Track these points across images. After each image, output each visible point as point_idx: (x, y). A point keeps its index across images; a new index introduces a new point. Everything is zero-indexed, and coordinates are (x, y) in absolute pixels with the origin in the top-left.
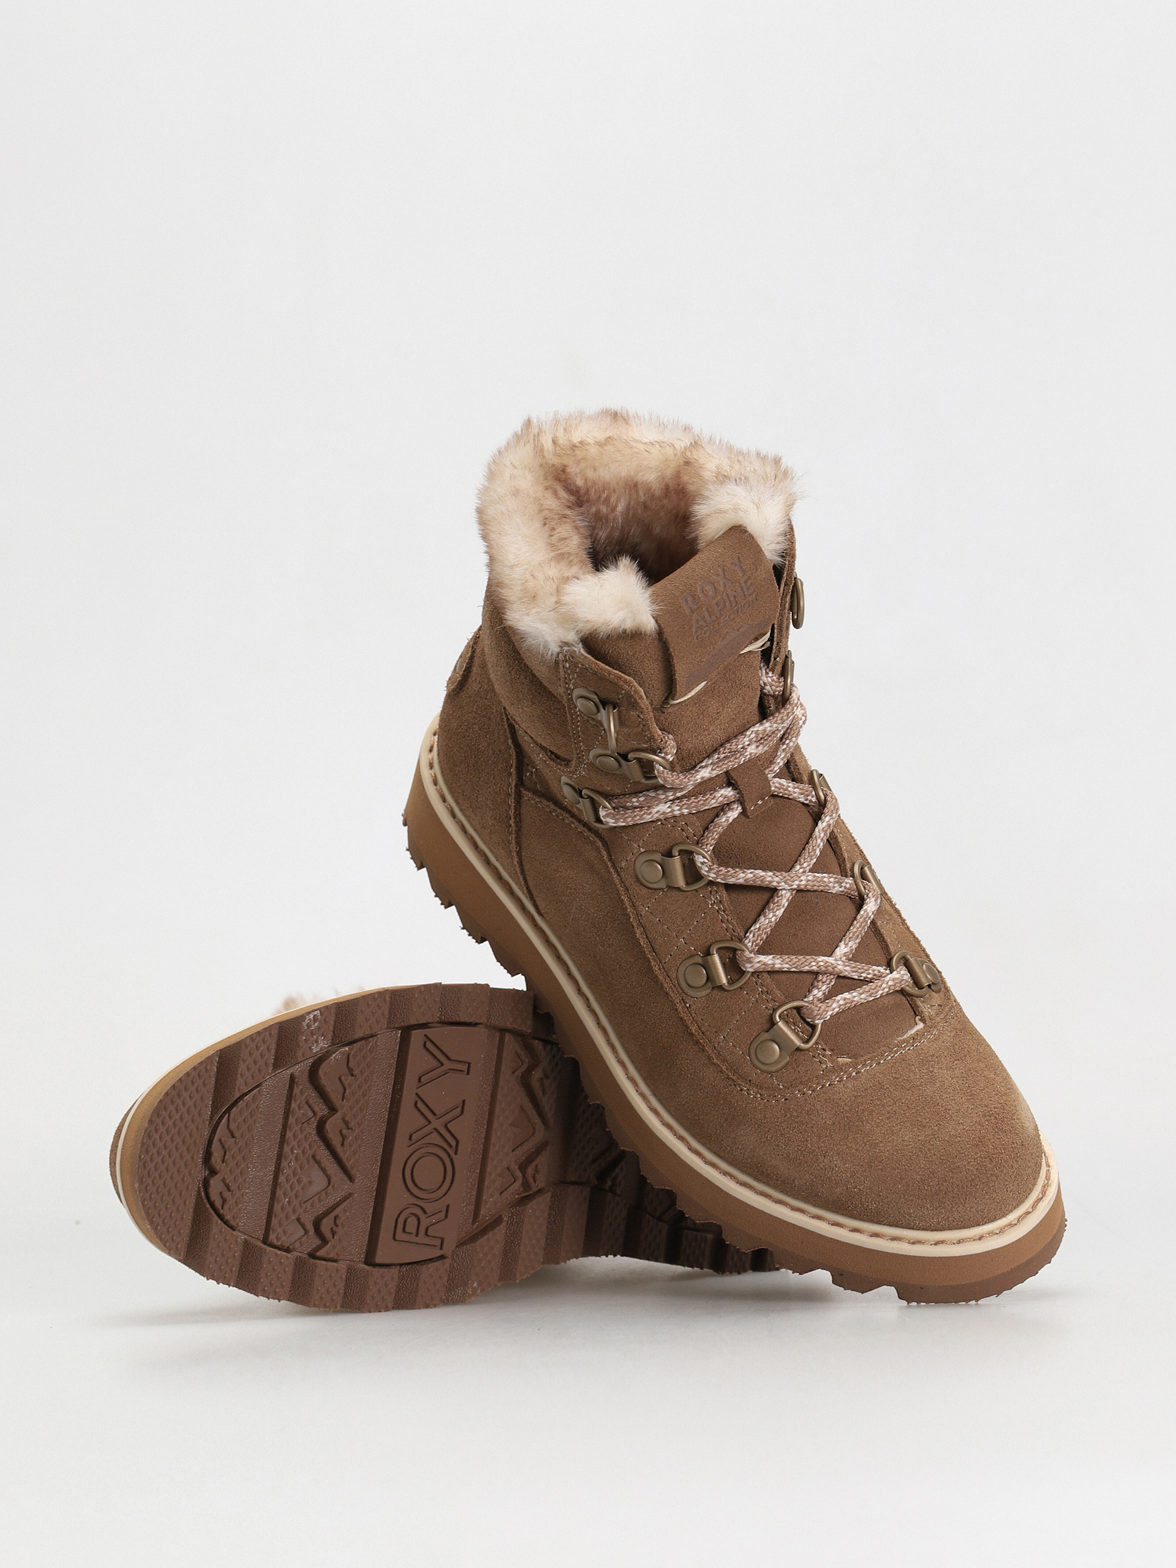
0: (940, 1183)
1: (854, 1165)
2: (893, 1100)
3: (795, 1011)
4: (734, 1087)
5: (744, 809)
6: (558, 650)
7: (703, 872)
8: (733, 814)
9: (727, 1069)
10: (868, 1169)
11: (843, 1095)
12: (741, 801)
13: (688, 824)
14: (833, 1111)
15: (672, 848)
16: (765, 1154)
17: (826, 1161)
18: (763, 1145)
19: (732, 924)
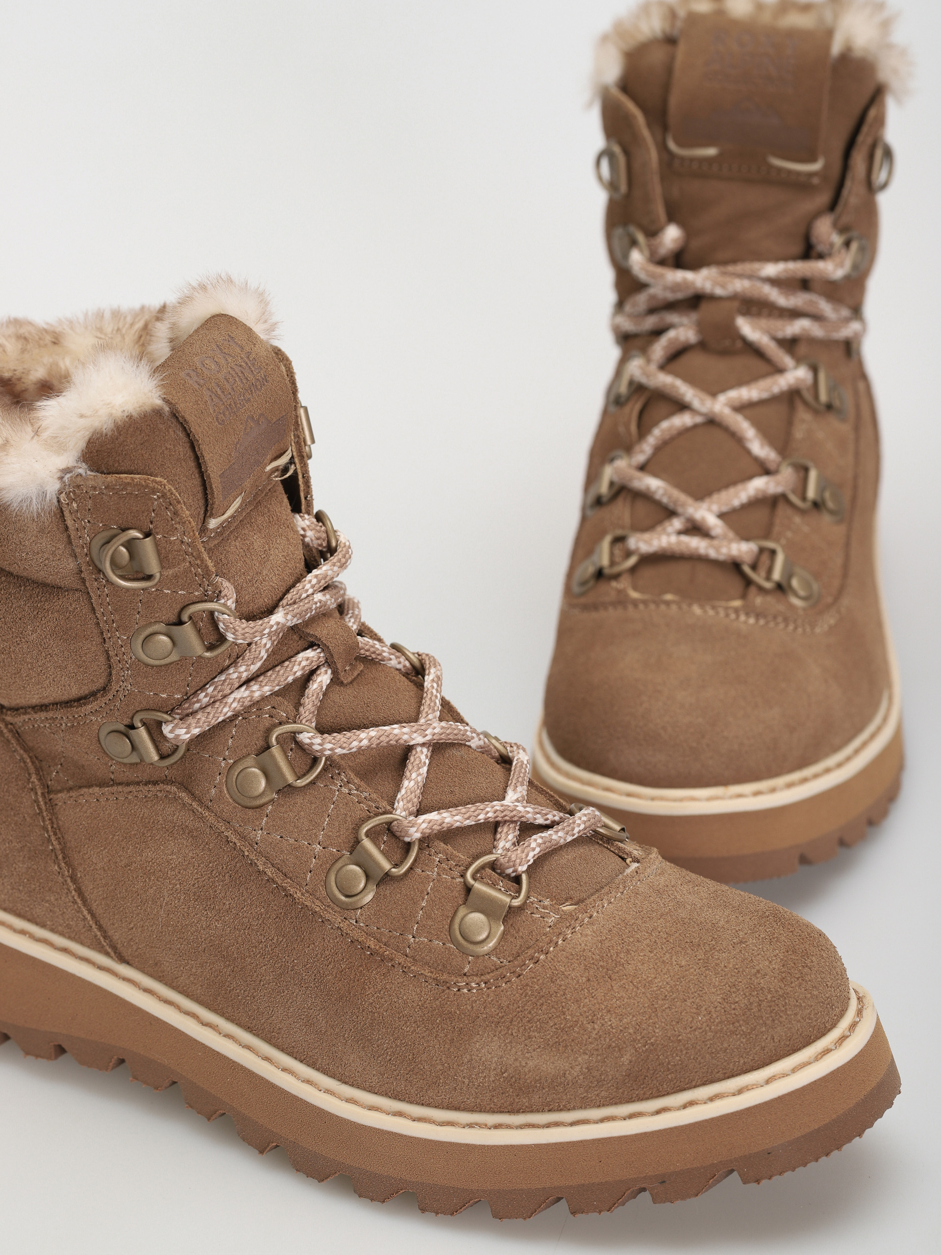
0: (747, 994)
1: (633, 1016)
2: (648, 933)
3: (489, 871)
4: (447, 991)
5: (335, 673)
6: (57, 485)
7: (317, 747)
8: (324, 678)
9: (432, 972)
10: (653, 1014)
11: (586, 945)
12: (329, 662)
13: (276, 706)
14: (582, 966)
15: (267, 738)
16: (516, 1060)
17: (596, 1026)
18: (509, 1048)
19: (371, 800)
